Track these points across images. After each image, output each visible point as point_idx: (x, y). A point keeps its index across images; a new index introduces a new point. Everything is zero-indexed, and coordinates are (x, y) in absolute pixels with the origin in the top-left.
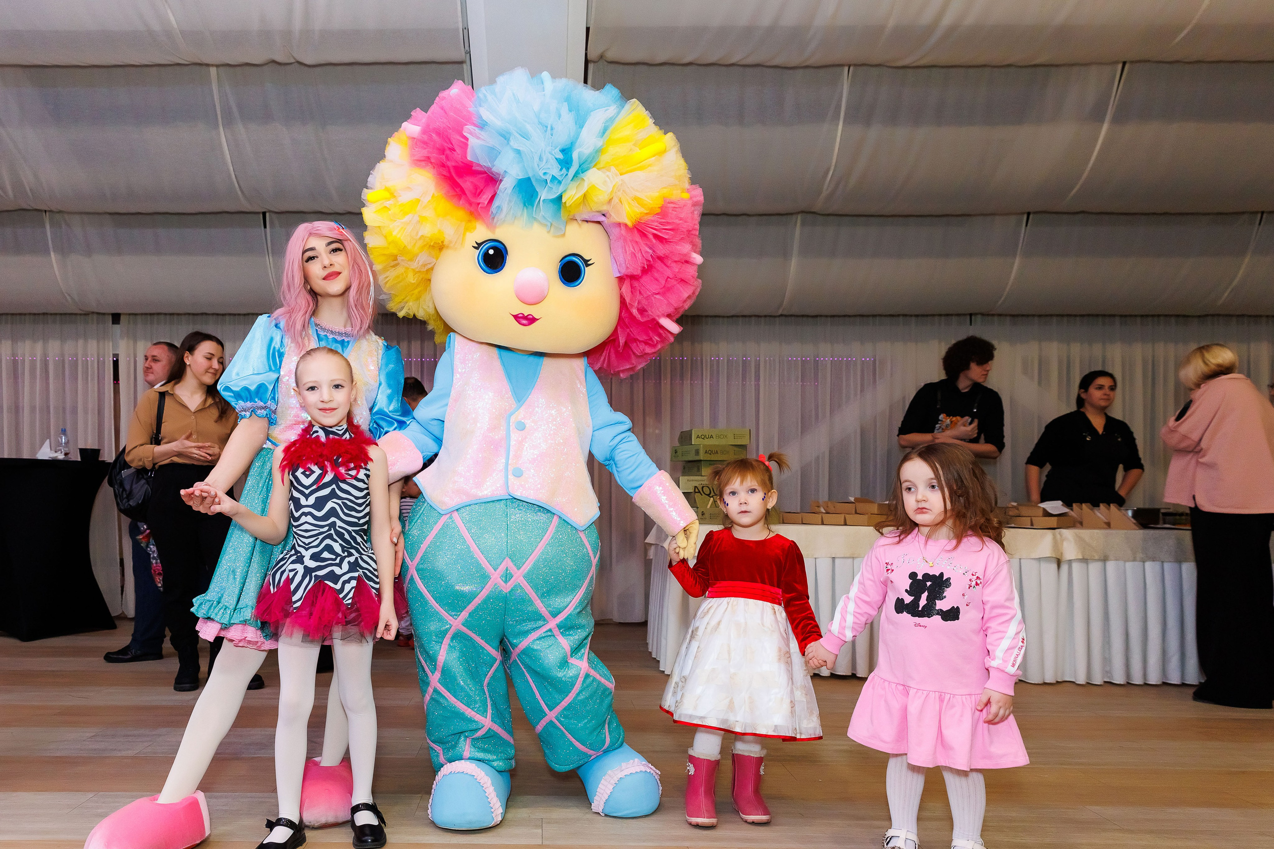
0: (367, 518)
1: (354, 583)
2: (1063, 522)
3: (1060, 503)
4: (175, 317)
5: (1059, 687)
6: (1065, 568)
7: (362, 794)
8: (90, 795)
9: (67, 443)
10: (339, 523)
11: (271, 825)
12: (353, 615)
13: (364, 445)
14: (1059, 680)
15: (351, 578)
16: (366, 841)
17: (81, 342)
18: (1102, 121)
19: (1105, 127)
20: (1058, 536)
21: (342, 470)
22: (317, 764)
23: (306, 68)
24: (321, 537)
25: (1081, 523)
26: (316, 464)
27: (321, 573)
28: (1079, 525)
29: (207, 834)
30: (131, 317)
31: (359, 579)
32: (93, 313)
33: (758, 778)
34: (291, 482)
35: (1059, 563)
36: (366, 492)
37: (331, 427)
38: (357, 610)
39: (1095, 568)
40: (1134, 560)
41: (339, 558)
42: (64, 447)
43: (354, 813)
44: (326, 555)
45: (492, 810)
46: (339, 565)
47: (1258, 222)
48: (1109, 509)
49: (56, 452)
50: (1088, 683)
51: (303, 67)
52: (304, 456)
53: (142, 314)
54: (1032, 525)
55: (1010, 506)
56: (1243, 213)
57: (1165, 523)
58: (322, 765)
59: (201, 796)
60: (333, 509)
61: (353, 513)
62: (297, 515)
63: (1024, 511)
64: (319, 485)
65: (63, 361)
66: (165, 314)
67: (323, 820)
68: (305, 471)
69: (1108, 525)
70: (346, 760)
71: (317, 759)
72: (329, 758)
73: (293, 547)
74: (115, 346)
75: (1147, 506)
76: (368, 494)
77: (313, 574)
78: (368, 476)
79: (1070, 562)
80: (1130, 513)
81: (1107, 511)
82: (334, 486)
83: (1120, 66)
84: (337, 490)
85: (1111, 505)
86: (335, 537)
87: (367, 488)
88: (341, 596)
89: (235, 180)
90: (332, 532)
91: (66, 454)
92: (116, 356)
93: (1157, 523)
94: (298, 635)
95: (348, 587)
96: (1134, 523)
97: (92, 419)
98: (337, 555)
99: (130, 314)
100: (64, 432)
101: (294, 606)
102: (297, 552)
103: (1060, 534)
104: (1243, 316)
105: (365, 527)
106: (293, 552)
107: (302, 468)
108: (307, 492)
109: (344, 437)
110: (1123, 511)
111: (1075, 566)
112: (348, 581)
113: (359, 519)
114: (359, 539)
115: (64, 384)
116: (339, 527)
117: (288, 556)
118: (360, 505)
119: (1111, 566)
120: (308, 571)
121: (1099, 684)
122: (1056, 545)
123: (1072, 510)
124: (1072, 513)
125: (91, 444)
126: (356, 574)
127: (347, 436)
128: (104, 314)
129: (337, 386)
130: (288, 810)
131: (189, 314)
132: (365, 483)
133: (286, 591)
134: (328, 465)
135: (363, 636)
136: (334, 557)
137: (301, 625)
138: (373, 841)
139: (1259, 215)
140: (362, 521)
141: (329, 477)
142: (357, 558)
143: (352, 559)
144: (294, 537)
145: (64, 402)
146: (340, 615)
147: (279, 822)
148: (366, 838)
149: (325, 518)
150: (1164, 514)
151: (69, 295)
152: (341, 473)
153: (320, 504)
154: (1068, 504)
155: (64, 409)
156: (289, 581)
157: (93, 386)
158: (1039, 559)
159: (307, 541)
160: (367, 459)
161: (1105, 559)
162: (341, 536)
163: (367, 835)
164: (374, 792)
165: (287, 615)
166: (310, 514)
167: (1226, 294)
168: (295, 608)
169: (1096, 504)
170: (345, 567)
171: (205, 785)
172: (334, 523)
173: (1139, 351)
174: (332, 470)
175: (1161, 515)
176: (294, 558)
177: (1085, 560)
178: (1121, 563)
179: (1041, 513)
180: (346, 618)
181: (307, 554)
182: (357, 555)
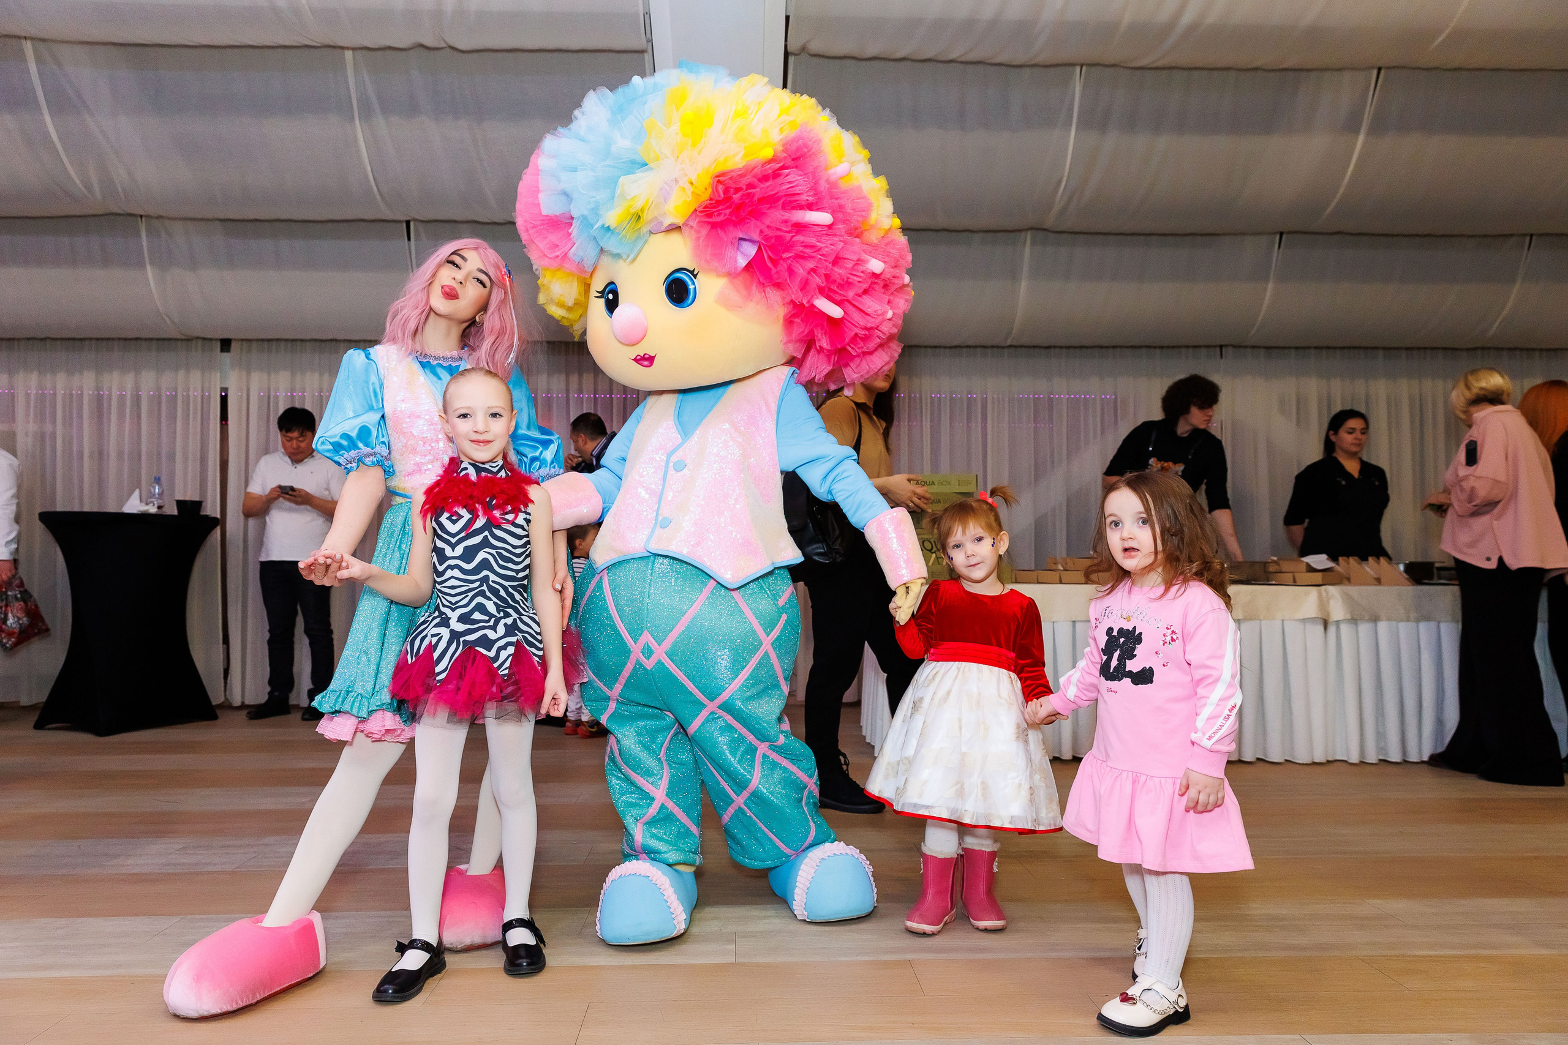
0: (527, 572)
1: (511, 650)
2: (1329, 578)
3: (1324, 557)
4: (298, 343)
5: (1330, 767)
6: (1332, 629)
7: (517, 907)
8: (175, 919)
9: (161, 494)
10: (493, 577)
11: (402, 949)
12: (510, 689)
13: (523, 485)
14: (1330, 759)
15: (508, 644)
16: (520, 965)
17: (181, 373)
18: (1356, 131)
19: (1361, 138)
20: (1324, 594)
21: (497, 513)
22: (462, 873)
23: (461, 55)
24: (471, 594)
25: (1349, 580)
26: (464, 507)
27: (471, 638)
28: (1346, 581)
29: (322, 964)
30: (244, 343)
31: (517, 645)
32: (198, 338)
33: (991, 877)
34: (434, 529)
35: (1326, 624)
36: (525, 540)
37: (483, 463)
38: (516, 683)
39: (1364, 628)
40: (1408, 620)
41: (493, 619)
42: (157, 499)
43: (506, 932)
44: (477, 616)
45: (673, 916)
46: (494, 628)
47: (1526, 247)
48: (1378, 563)
49: (147, 504)
50: (1362, 762)
51: (455, 53)
52: (450, 497)
53: (257, 340)
54: (1295, 581)
55: (1270, 561)
56: (1512, 235)
57: (1440, 578)
58: (469, 873)
59: (316, 918)
60: (485, 560)
61: (510, 565)
62: (440, 569)
63: (1286, 566)
64: (468, 531)
65: (160, 396)
66: (286, 340)
67: (467, 941)
68: (451, 516)
69: (1378, 581)
70: (499, 867)
71: (463, 867)
72: (479, 865)
73: (437, 608)
74: (223, 378)
75: (1419, 560)
76: (528, 543)
77: (462, 639)
78: (528, 521)
79: (1338, 622)
80: (1402, 567)
81: (1376, 564)
82: (486, 533)
83: (1375, 72)
84: (490, 538)
85: (1382, 559)
86: (488, 594)
87: (527, 536)
88: (496, 665)
89: (373, 182)
90: (485, 588)
91: (160, 507)
92: (224, 389)
93: (1431, 578)
94: (443, 714)
95: (504, 655)
96: (1407, 579)
97: (193, 466)
98: (491, 616)
99: (242, 340)
100: (158, 480)
101: (438, 678)
102: (441, 613)
103: (1325, 591)
104: (1515, 349)
105: (525, 582)
106: (437, 614)
107: (448, 512)
108: (453, 540)
109: (499, 476)
110: (1395, 566)
111: (1345, 629)
112: (504, 647)
113: (517, 572)
114: (518, 597)
115: (159, 423)
116: (493, 582)
117: (430, 619)
118: (518, 555)
119: (1382, 626)
120: (455, 636)
121: (1373, 762)
122: (1323, 604)
123: (1338, 564)
124: (1338, 568)
125: (191, 495)
126: (514, 639)
127: (503, 474)
128: (211, 340)
129: (494, 415)
130: (425, 929)
131: (315, 340)
132: (524, 529)
133: (427, 660)
134: (480, 508)
135: (522, 713)
136: (487, 618)
137: (446, 702)
138: (529, 964)
139: (1528, 239)
140: (521, 575)
141: (480, 522)
142: (515, 620)
143: (509, 621)
144: (438, 596)
145: (159, 445)
146: (494, 689)
147: (413, 944)
148: (520, 961)
149: (476, 571)
150: (1439, 569)
151: (167, 316)
152: (495, 517)
153: (469, 554)
154: (1334, 558)
155: (159, 454)
156: (431, 648)
157: (195, 426)
158: (1304, 621)
159: (453, 600)
160: (527, 501)
161: (1375, 619)
162: (495, 592)
163: (521, 957)
164: (531, 905)
165: (429, 690)
166: (457, 567)
167: (1496, 324)
168: (439, 681)
169: (1364, 558)
170: (501, 629)
171: (324, 904)
172: (487, 578)
173: (1405, 388)
174: (485, 514)
175: (1435, 570)
176: (437, 620)
177: (1354, 621)
178: (1394, 623)
179: (1304, 568)
180: (502, 692)
181: (454, 616)
182: (515, 616)
